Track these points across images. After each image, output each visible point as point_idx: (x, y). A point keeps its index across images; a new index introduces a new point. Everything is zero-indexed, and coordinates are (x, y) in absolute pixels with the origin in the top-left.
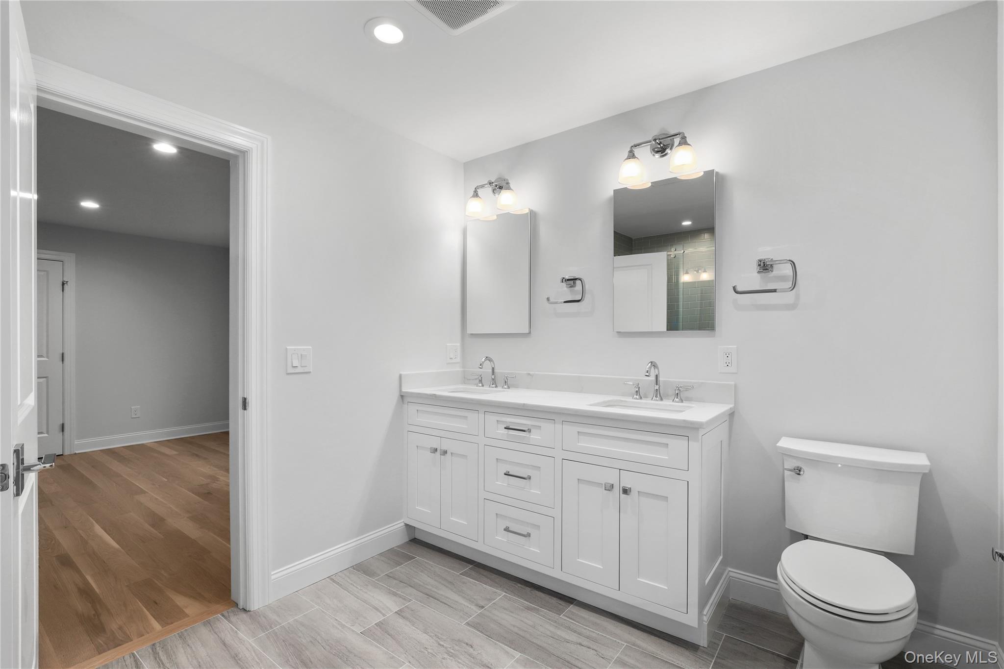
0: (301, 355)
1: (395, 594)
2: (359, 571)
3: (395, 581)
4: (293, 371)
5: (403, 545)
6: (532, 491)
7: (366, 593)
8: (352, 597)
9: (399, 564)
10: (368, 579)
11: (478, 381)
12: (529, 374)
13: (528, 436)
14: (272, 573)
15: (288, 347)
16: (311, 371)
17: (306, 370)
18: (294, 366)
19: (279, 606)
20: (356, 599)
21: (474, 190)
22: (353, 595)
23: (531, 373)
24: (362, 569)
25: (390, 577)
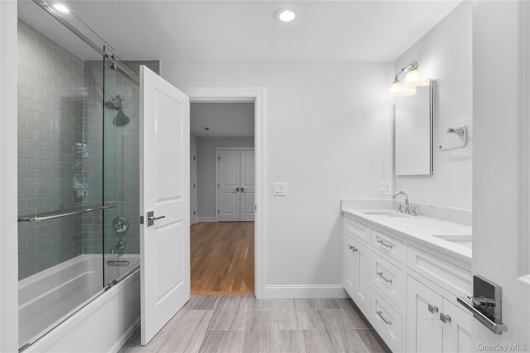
0: (281, 187)
1: (312, 321)
2: (308, 302)
3: (319, 315)
4: (277, 194)
5: (341, 299)
6: (392, 291)
7: (301, 313)
8: (294, 312)
9: (329, 307)
10: (309, 308)
11: (398, 208)
12: (431, 206)
13: (390, 250)
14: (266, 286)
15: (274, 183)
16: (286, 195)
17: (283, 194)
18: (277, 192)
19: (266, 302)
20: (294, 314)
21: (395, 77)
22: (295, 311)
23: (433, 205)
24: (311, 302)
25: (319, 312)
